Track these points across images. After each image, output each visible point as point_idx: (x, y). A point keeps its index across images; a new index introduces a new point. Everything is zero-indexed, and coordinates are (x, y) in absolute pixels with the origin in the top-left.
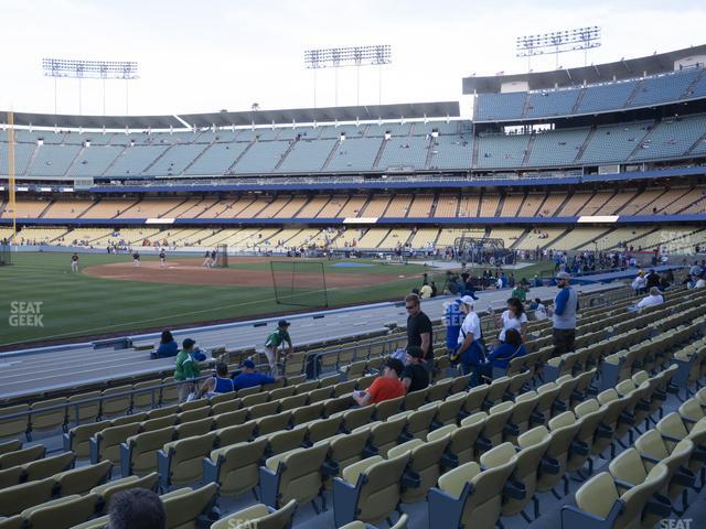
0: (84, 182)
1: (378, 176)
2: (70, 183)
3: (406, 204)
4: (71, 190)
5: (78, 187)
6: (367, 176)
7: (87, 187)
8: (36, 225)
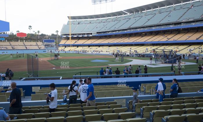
0: (94, 33)
1: (180, 23)
2: (91, 34)
3: (190, 35)
4: (91, 36)
5: (93, 35)
6: (175, 24)
7: (95, 35)
8: (82, 46)
